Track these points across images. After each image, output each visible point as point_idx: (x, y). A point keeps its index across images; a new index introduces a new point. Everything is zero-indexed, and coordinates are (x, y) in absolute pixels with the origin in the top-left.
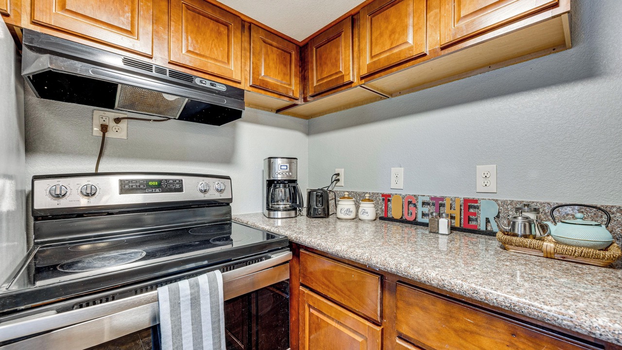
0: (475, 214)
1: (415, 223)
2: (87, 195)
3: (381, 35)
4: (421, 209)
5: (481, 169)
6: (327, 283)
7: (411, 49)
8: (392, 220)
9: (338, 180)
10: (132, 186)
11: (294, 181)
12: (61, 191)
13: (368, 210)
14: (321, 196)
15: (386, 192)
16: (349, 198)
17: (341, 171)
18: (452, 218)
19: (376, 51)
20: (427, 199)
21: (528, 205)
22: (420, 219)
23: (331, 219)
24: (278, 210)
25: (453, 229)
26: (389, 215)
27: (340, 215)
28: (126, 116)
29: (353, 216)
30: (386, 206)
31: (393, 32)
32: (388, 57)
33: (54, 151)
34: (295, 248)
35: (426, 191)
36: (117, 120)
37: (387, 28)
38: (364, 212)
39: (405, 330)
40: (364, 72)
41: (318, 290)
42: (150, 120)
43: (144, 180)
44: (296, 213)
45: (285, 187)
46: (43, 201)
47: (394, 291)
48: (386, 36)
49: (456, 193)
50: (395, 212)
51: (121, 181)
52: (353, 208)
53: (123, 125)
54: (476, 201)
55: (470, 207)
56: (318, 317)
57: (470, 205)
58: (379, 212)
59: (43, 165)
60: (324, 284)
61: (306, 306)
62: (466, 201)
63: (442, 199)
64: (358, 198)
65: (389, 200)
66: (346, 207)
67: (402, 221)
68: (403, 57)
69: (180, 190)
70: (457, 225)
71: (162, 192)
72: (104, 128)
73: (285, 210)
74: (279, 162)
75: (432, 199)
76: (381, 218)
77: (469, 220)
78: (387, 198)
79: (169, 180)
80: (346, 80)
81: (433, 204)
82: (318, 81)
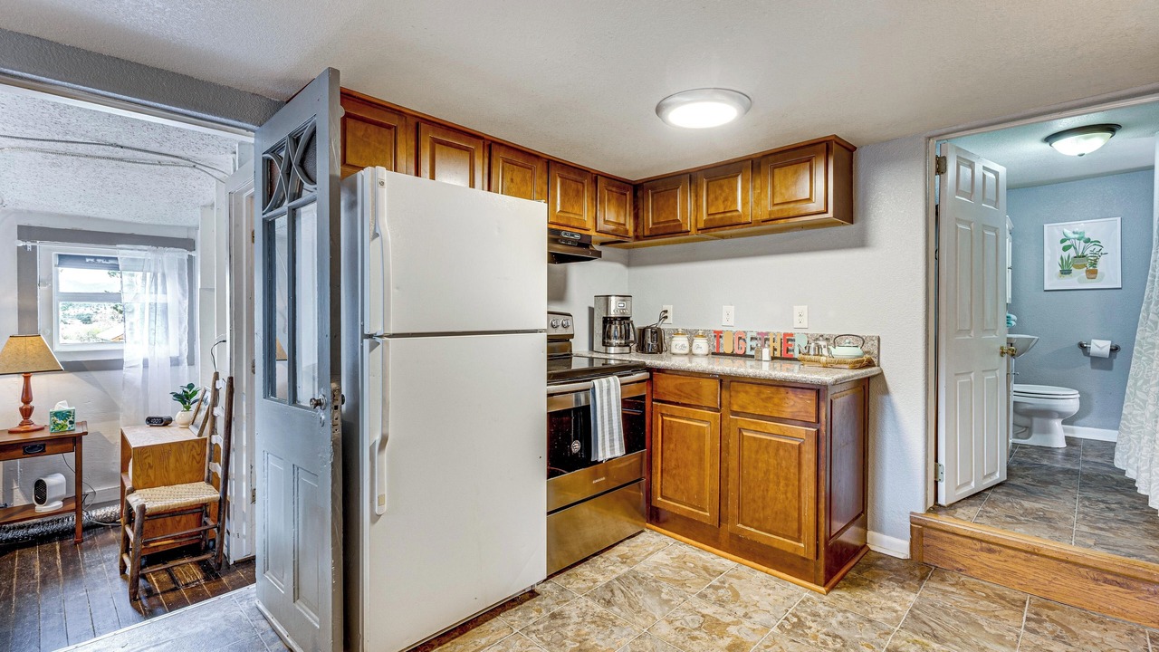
0: (791, 345)
1: (744, 356)
3: (716, 198)
4: (749, 343)
5: (797, 309)
6: (679, 393)
7: (740, 216)
8: (724, 354)
9: (666, 317)
11: (628, 318)
13: (701, 345)
14: (656, 332)
15: (718, 329)
16: (682, 334)
17: (669, 308)
18: (775, 350)
19: (712, 210)
20: (754, 335)
21: (822, 336)
22: (749, 352)
23: (664, 354)
24: (611, 345)
25: (773, 358)
26: (721, 351)
27: (674, 351)
29: (687, 351)
30: (718, 343)
31: (726, 200)
32: (722, 219)
34: (651, 370)
35: (753, 328)
37: (721, 194)
38: (698, 347)
39: (735, 408)
40: (701, 225)
41: (671, 400)
44: (630, 350)
45: (620, 324)
47: (728, 388)
48: (720, 201)
49: (777, 329)
50: (727, 348)
52: (687, 344)
54: (792, 335)
55: (788, 340)
56: (670, 421)
57: (788, 339)
58: (711, 348)
60: (676, 394)
61: (659, 415)
62: (785, 335)
63: (767, 334)
64: (692, 335)
65: (721, 337)
66: (681, 343)
67: (732, 355)
68: (734, 221)
70: (778, 354)
73: (620, 346)
74: (613, 299)
75: (758, 334)
76: (713, 354)
77: (788, 350)
78: (718, 335)
80: (684, 229)
81: (760, 339)
82: (653, 224)
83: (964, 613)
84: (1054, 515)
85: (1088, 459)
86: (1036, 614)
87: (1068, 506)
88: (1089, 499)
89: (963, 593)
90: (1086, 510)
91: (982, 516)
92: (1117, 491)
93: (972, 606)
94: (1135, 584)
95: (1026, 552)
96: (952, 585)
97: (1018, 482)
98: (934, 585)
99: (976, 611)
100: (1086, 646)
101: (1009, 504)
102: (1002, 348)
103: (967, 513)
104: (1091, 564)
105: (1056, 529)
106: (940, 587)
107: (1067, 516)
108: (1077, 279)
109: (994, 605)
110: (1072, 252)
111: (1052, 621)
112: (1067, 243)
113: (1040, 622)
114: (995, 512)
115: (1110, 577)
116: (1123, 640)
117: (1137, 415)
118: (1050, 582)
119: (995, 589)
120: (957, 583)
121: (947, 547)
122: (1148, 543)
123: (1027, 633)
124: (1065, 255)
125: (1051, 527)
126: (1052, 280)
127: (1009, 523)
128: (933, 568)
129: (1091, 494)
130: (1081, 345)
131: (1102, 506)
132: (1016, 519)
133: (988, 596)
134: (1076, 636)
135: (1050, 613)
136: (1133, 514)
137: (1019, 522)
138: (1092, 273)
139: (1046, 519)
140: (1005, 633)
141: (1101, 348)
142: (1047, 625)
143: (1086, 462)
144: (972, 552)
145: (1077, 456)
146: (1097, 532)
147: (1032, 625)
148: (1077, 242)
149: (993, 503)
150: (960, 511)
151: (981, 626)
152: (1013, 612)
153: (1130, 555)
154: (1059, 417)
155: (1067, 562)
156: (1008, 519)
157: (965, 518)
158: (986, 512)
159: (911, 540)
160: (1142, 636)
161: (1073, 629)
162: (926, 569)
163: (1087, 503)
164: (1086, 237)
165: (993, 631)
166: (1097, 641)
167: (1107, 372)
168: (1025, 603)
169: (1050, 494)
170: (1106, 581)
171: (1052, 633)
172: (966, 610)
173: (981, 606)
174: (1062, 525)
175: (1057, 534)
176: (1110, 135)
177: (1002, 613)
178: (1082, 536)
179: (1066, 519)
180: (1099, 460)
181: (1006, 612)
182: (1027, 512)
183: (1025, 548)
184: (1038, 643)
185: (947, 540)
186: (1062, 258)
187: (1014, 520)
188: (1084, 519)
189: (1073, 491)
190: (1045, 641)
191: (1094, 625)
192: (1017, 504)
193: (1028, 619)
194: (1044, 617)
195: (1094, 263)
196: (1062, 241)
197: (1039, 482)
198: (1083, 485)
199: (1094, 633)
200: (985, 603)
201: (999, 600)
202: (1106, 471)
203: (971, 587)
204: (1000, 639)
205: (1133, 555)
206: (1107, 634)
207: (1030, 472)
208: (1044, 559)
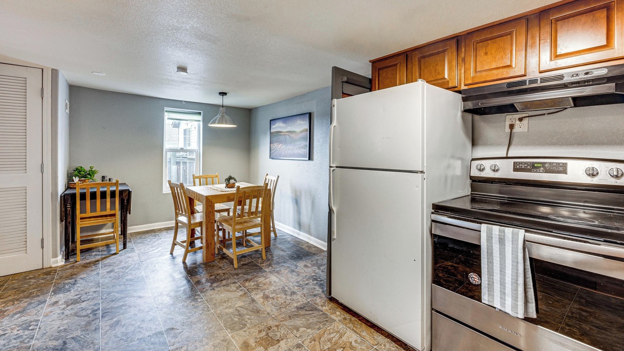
2: (494, 171)
10: (521, 167)
12: (480, 167)
28: (527, 115)
33: (486, 144)
36: (521, 120)
42: (545, 114)
43: (530, 163)
46: (475, 173)
51: (514, 163)
53: (525, 121)
59: (480, 152)
69: (565, 172)
71: (545, 173)
72: (512, 127)
79: (553, 163)
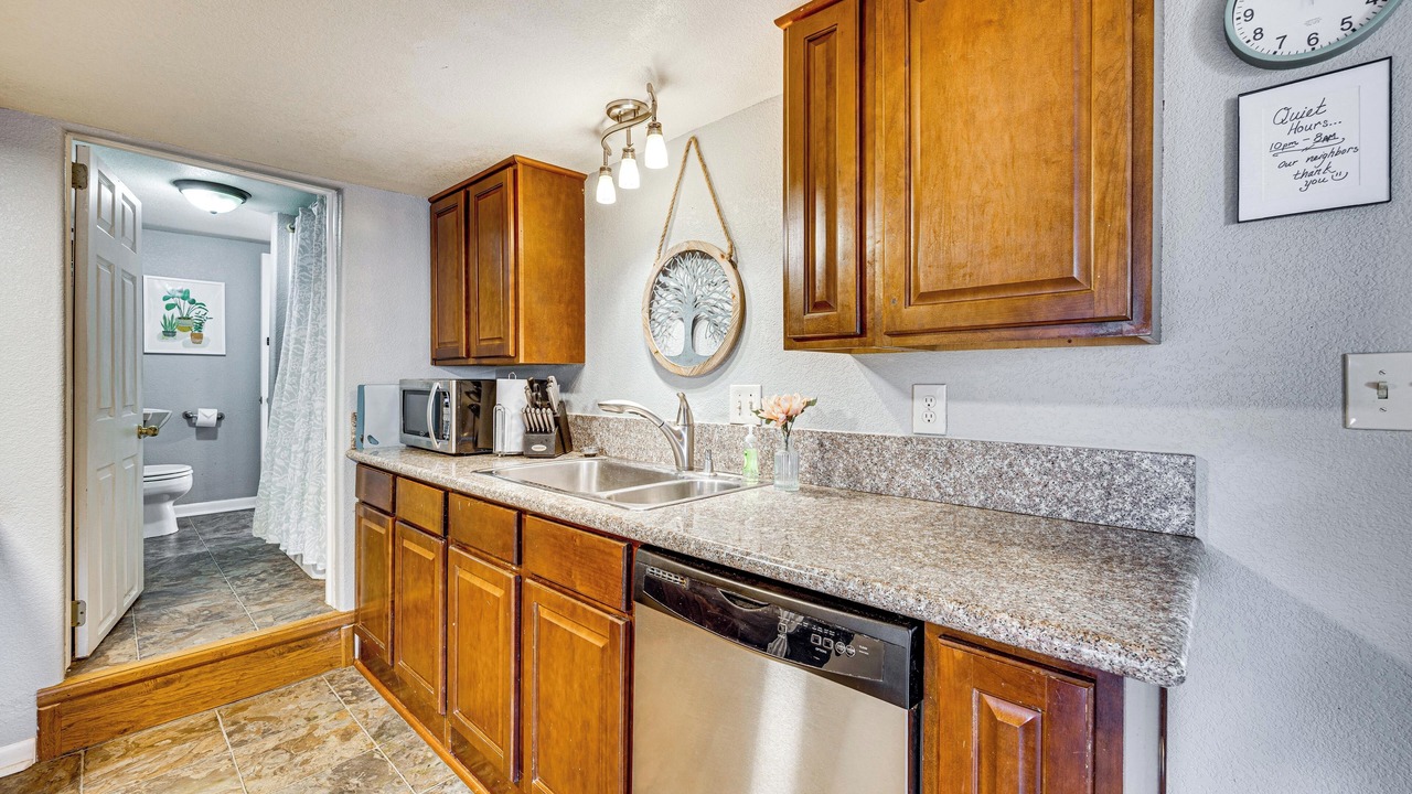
83: (158, 779)
84: (220, 608)
85: (208, 537)
86: (234, 723)
87: (222, 593)
88: (238, 578)
89: (143, 756)
90: (243, 590)
91: (145, 647)
92: (254, 560)
93: (163, 763)
94: (313, 640)
95: (212, 662)
96: (123, 756)
97: (156, 588)
98: (98, 773)
99: (171, 766)
100: (292, 723)
101: (165, 617)
102: (139, 427)
103: (123, 652)
104: (278, 640)
105: (233, 621)
106: (106, 770)
107: (232, 603)
108: (180, 344)
109: (187, 745)
110: (176, 312)
111: (252, 720)
112: (171, 301)
113: (241, 729)
114: (157, 633)
115: (293, 645)
116: (313, 696)
117: (276, 482)
118: (238, 681)
119: (177, 727)
120: (128, 750)
121: (104, 710)
122: (310, 598)
123: (237, 749)
124: (169, 314)
125: (228, 622)
126: (152, 340)
127: (183, 639)
128: (82, 752)
129: (236, 573)
130: (187, 416)
131: (253, 580)
132: (187, 630)
133: (174, 740)
134: (278, 720)
135: (245, 713)
136: (282, 577)
137: (193, 633)
138: (197, 338)
139: (214, 616)
140: (217, 766)
141: (208, 418)
142: (250, 727)
143: (208, 541)
144: (142, 698)
145: (196, 538)
146: (268, 607)
147: (237, 737)
148: (182, 301)
149: (146, 624)
150: (111, 653)
151: (188, 779)
152: (210, 738)
153: (305, 615)
154: (169, 500)
155: (255, 651)
156: (179, 635)
157: (126, 659)
158: (148, 639)
159: (39, 733)
160: (322, 683)
161: (272, 714)
162: (72, 760)
163: (239, 583)
164: (191, 297)
165: (204, 774)
166: (296, 712)
167: (212, 442)
168: (216, 720)
169: (199, 588)
170: (291, 650)
171: (257, 732)
172: (159, 774)
173: (173, 755)
174: (234, 615)
175: (238, 626)
176: (241, 200)
177: (201, 746)
178: (259, 617)
179: (233, 607)
180: (219, 535)
181: (204, 743)
182: (192, 618)
183: (212, 658)
184: (252, 751)
185: (104, 701)
186: (165, 318)
187: (186, 632)
188: (248, 599)
189: (217, 575)
190: (256, 745)
191: (286, 699)
192: (174, 612)
193: (230, 735)
194: (243, 722)
195: (200, 327)
196: (165, 299)
197: (177, 579)
198: (223, 566)
199: (291, 707)
200: (176, 749)
201: (189, 736)
202: (233, 545)
203: (149, 742)
204: (215, 777)
205: (308, 614)
206: (299, 700)
207: (160, 571)
208: (231, 660)
